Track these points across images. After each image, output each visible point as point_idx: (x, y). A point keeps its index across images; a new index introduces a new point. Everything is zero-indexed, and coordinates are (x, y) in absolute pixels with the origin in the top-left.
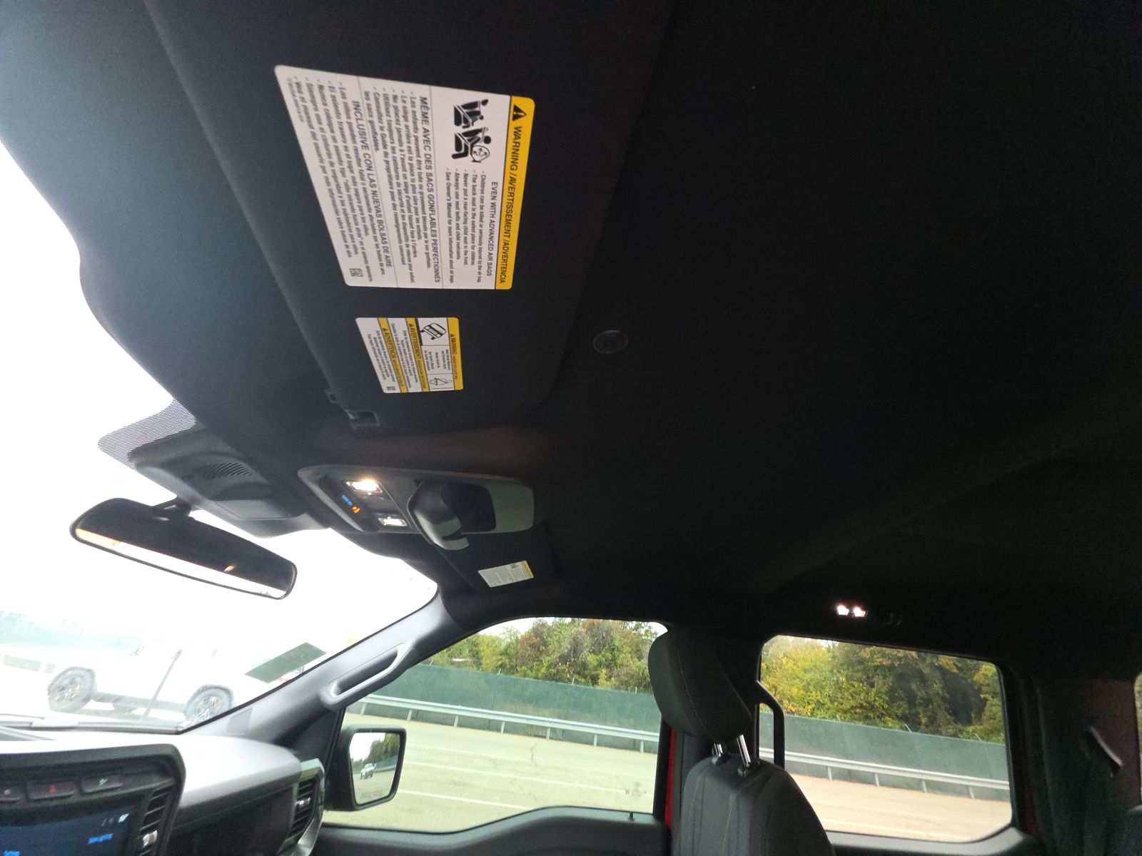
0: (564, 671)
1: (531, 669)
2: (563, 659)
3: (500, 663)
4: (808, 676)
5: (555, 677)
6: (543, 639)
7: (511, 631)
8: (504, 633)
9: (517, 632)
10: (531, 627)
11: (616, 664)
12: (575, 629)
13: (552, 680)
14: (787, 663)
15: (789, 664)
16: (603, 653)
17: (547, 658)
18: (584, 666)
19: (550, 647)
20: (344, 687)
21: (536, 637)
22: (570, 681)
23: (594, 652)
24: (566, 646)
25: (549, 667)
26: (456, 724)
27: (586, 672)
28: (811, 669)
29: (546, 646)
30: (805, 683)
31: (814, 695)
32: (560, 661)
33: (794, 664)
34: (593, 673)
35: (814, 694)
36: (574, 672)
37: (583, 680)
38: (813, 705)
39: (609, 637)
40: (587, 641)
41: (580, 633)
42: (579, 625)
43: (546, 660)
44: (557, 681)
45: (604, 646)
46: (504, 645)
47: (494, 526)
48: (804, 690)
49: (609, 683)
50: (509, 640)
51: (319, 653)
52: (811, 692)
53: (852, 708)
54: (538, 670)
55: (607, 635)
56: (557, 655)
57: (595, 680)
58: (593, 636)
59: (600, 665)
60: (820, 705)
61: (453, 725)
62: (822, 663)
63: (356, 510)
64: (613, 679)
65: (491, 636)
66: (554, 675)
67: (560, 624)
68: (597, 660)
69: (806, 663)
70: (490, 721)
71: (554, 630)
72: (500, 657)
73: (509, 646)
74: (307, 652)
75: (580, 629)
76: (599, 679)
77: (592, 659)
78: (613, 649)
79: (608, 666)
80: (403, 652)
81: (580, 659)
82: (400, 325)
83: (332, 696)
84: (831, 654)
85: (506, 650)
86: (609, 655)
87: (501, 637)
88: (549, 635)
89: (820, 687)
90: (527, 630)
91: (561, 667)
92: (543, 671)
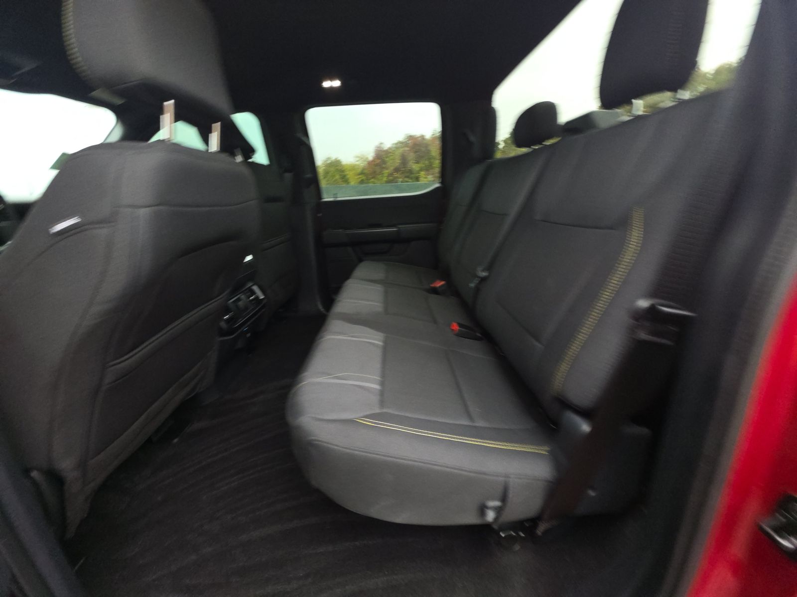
0: (397, 177)
2: (397, 170)
3: (360, 179)
6: (383, 160)
7: (362, 158)
11: (432, 168)
12: (403, 150)
16: (423, 162)
18: (411, 172)
19: (388, 164)
21: (378, 159)
23: (417, 162)
24: (398, 162)
25: (388, 176)
27: (412, 175)
29: (385, 164)
32: (395, 171)
34: (417, 175)
36: (404, 177)
37: (410, 180)
40: (411, 156)
41: (406, 151)
43: (386, 172)
45: (423, 157)
46: (360, 168)
49: (426, 179)
50: (362, 164)
54: (382, 179)
56: (392, 168)
57: (417, 179)
58: (416, 152)
59: (421, 169)
64: (429, 176)
65: (351, 164)
66: (393, 180)
68: (419, 167)
71: (390, 153)
72: (360, 176)
73: (363, 168)
75: (406, 148)
76: (420, 178)
77: (415, 167)
78: (429, 158)
79: (427, 170)
81: (407, 168)
85: (362, 171)
86: (427, 162)
87: (357, 163)
88: (387, 157)
90: (372, 156)
91: (396, 175)
92: (385, 179)
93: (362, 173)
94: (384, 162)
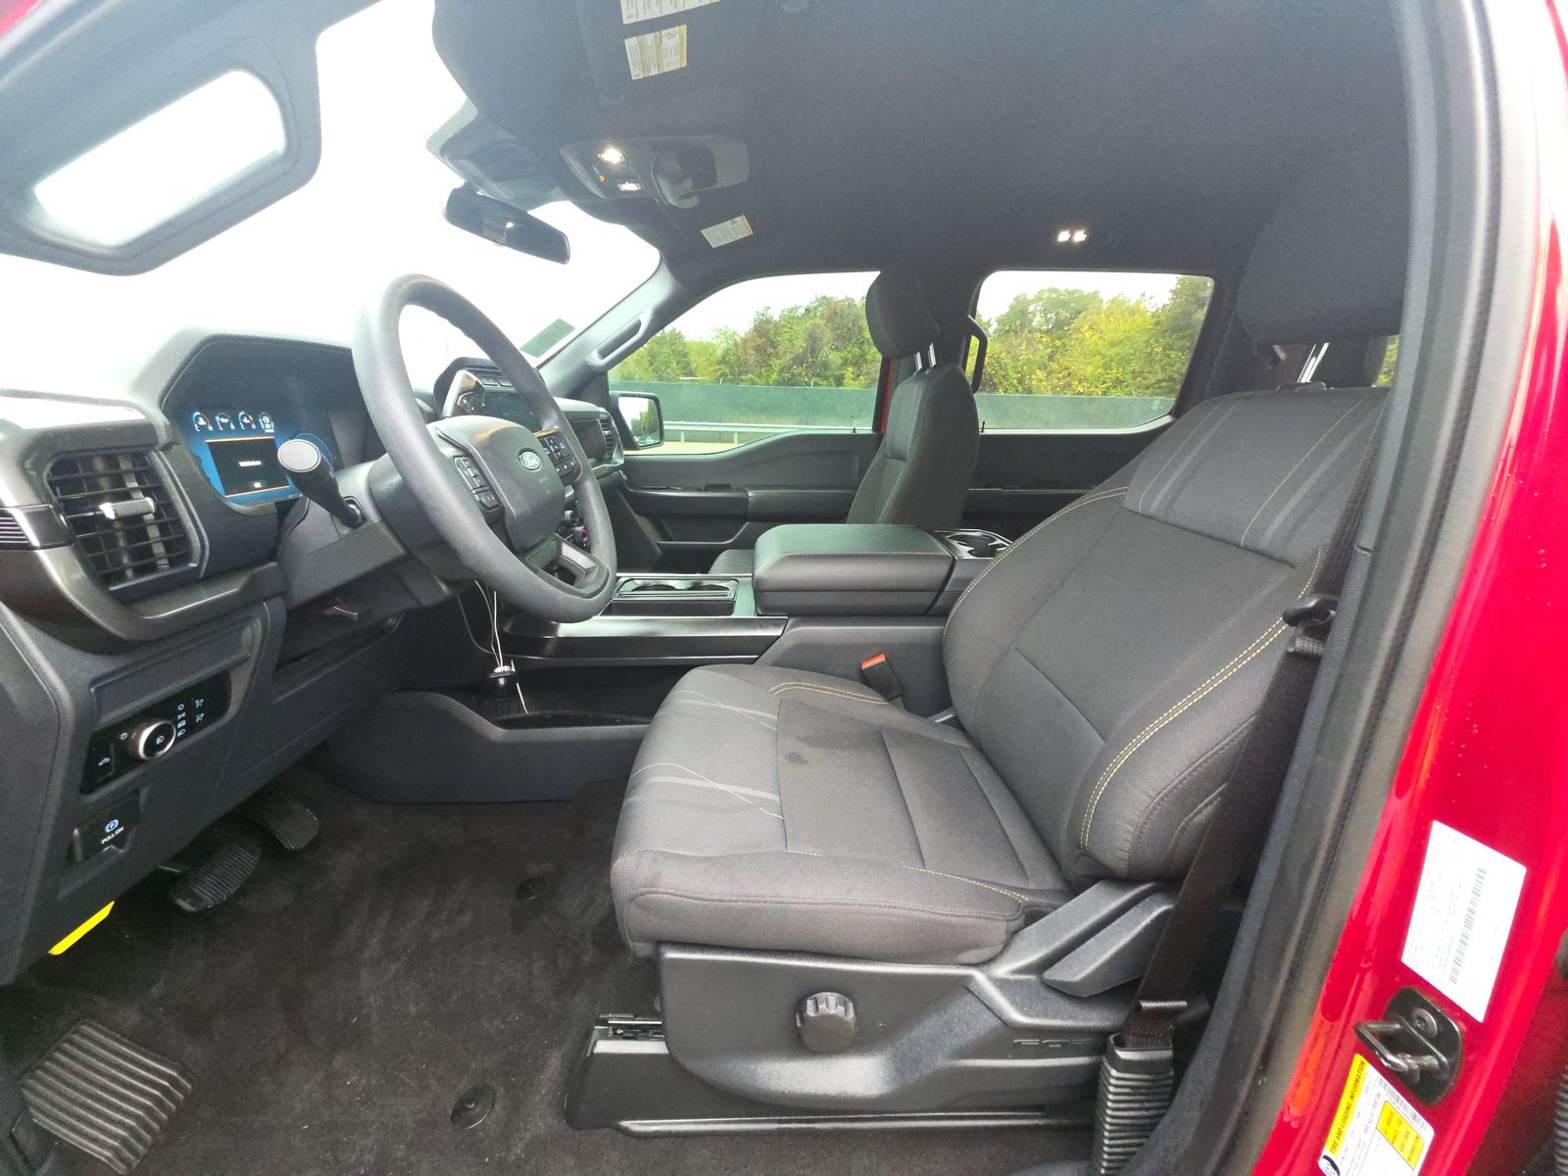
0: (800, 374)
1: (760, 376)
2: (799, 360)
3: (719, 373)
4: (1113, 351)
5: (790, 382)
6: (769, 339)
7: (726, 333)
8: (717, 337)
9: (734, 333)
10: (752, 326)
11: (865, 361)
12: (811, 321)
13: (787, 385)
14: (1091, 336)
15: (1095, 338)
16: (849, 348)
17: (778, 362)
18: (826, 365)
19: (780, 347)
20: (604, 353)
21: (760, 337)
22: (809, 385)
23: (837, 349)
24: (800, 345)
25: (782, 371)
26: (683, 439)
27: (828, 372)
28: (1121, 341)
29: (775, 348)
30: (1108, 359)
31: (1114, 373)
32: (794, 362)
33: (1100, 338)
34: (838, 373)
35: (1114, 371)
36: (813, 375)
37: (825, 383)
38: (1110, 384)
39: (856, 329)
40: (828, 335)
41: (818, 326)
42: (815, 314)
43: (776, 364)
44: (792, 385)
45: (850, 340)
46: (719, 352)
47: (714, 180)
48: (1103, 367)
49: (857, 383)
50: (725, 345)
51: (570, 329)
52: (1112, 370)
53: (1159, 381)
54: (769, 376)
55: (853, 326)
56: (789, 356)
57: (839, 381)
58: (836, 329)
59: (845, 363)
60: (1118, 383)
61: (680, 441)
62: (1137, 332)
63: (602, 179)
64: (861, 377)
65: (701, 342)
66: (789, 380)
67: (790, 318)
68: (842, 358)
69: (1116, 335)
70: (720, 433)
71: (783, 326)
72: (718, 367)
73: (727, 352)
74: (560, 328)
75: (817, 320)
76: (843, 379)
77: (835, 358)
78: (863, 343)
79: (856, 364)
80: (645, 321)
81: (819, 359)
82: (650, 38)
83: (596, 360)
84: (1155, 320)
85: (724, 357)
86: (856, 351)
87: (715, 341)
88: (777, 334)
89: (1124, 361)
90: (747, 330)
91: (796, 370)
92: (775, 376)
93: (723, 361)
94: (773, 345)
